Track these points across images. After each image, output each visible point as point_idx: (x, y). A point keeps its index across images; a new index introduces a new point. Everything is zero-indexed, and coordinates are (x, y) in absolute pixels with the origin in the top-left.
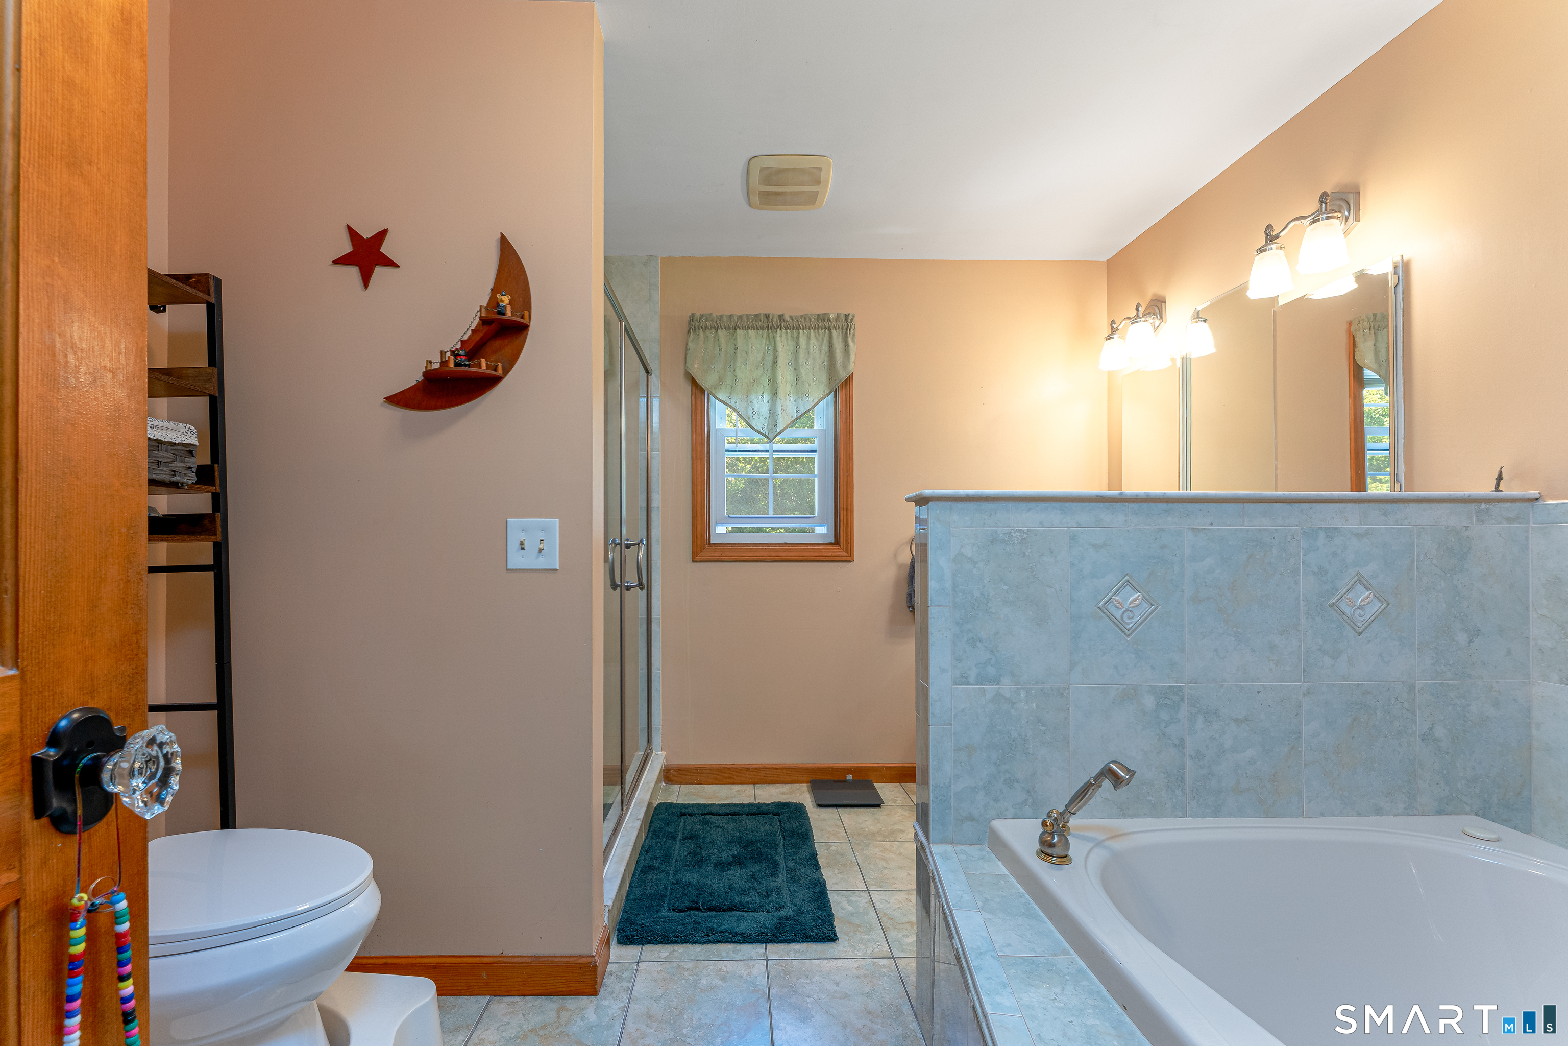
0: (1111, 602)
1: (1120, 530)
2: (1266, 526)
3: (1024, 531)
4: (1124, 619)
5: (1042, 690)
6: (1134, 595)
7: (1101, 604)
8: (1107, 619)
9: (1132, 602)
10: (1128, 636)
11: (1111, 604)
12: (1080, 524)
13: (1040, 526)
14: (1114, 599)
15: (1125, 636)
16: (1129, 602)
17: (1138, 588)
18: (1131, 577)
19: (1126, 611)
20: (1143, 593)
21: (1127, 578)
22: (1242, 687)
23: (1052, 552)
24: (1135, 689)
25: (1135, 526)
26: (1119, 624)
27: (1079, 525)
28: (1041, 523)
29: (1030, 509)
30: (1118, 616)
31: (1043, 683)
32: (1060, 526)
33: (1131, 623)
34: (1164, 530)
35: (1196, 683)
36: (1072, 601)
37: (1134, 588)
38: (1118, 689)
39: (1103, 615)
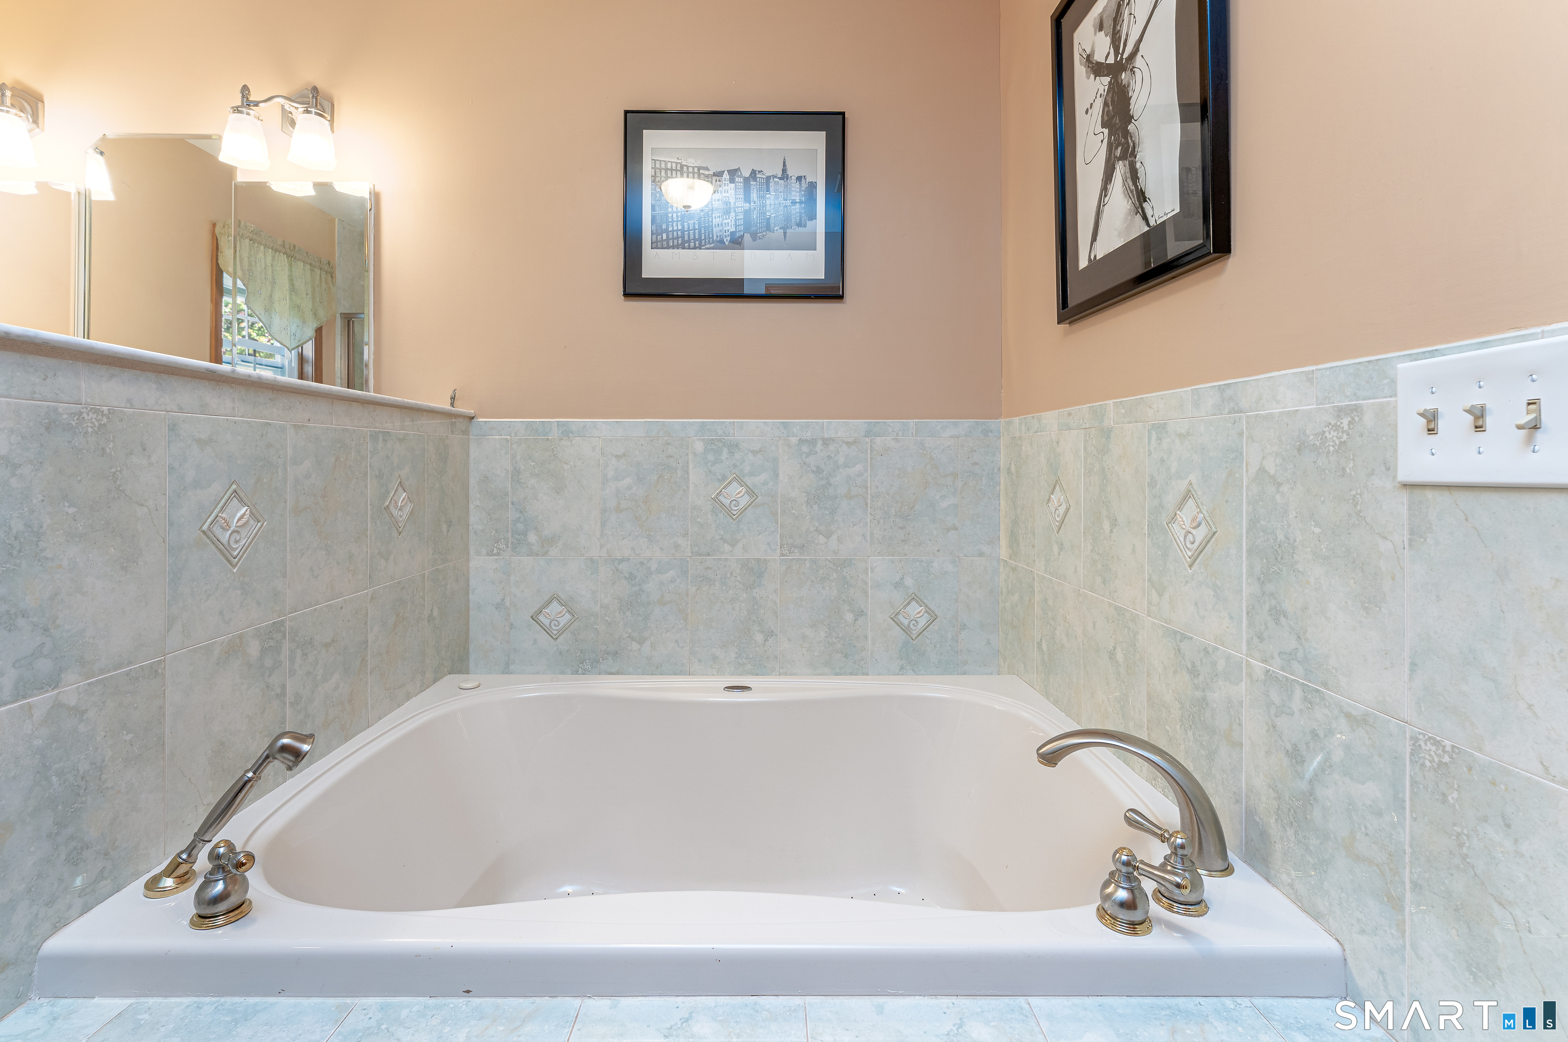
0: (217, 521)
1: (227, 420)
2: (348, 426)
3: (103, 412)
4: (231, 544)
5: (127, 675)
6: (240, 509)
7: (205, 527)
8: (212, 546)
9: (239, 519)
10: (234, 566)
11: (217, 524)
12: (181, 408)
13: (128, 406)
14: (221, 517)
15: (231, 567)
16: (236, 520)
17: (245, 499)
18: (238, 485)
19: (234, 532)
20: (250, 506)
21: (234, 487)
22: (330, 605)
23: (144, 450)
24: (241, 637)
25: (242, 416)
26: (225, 551)
27: (181, 410)
28: (129, 401)
29: (112, 376)
30: (225, 540)
31: (130, 663)
32: (156, 408)
33: (238, 548)
34: (269, 424)
35: (296, 612)
36: (171, 524)
37: (241, 501)
38: (223, 642)
39: (208, 541)
